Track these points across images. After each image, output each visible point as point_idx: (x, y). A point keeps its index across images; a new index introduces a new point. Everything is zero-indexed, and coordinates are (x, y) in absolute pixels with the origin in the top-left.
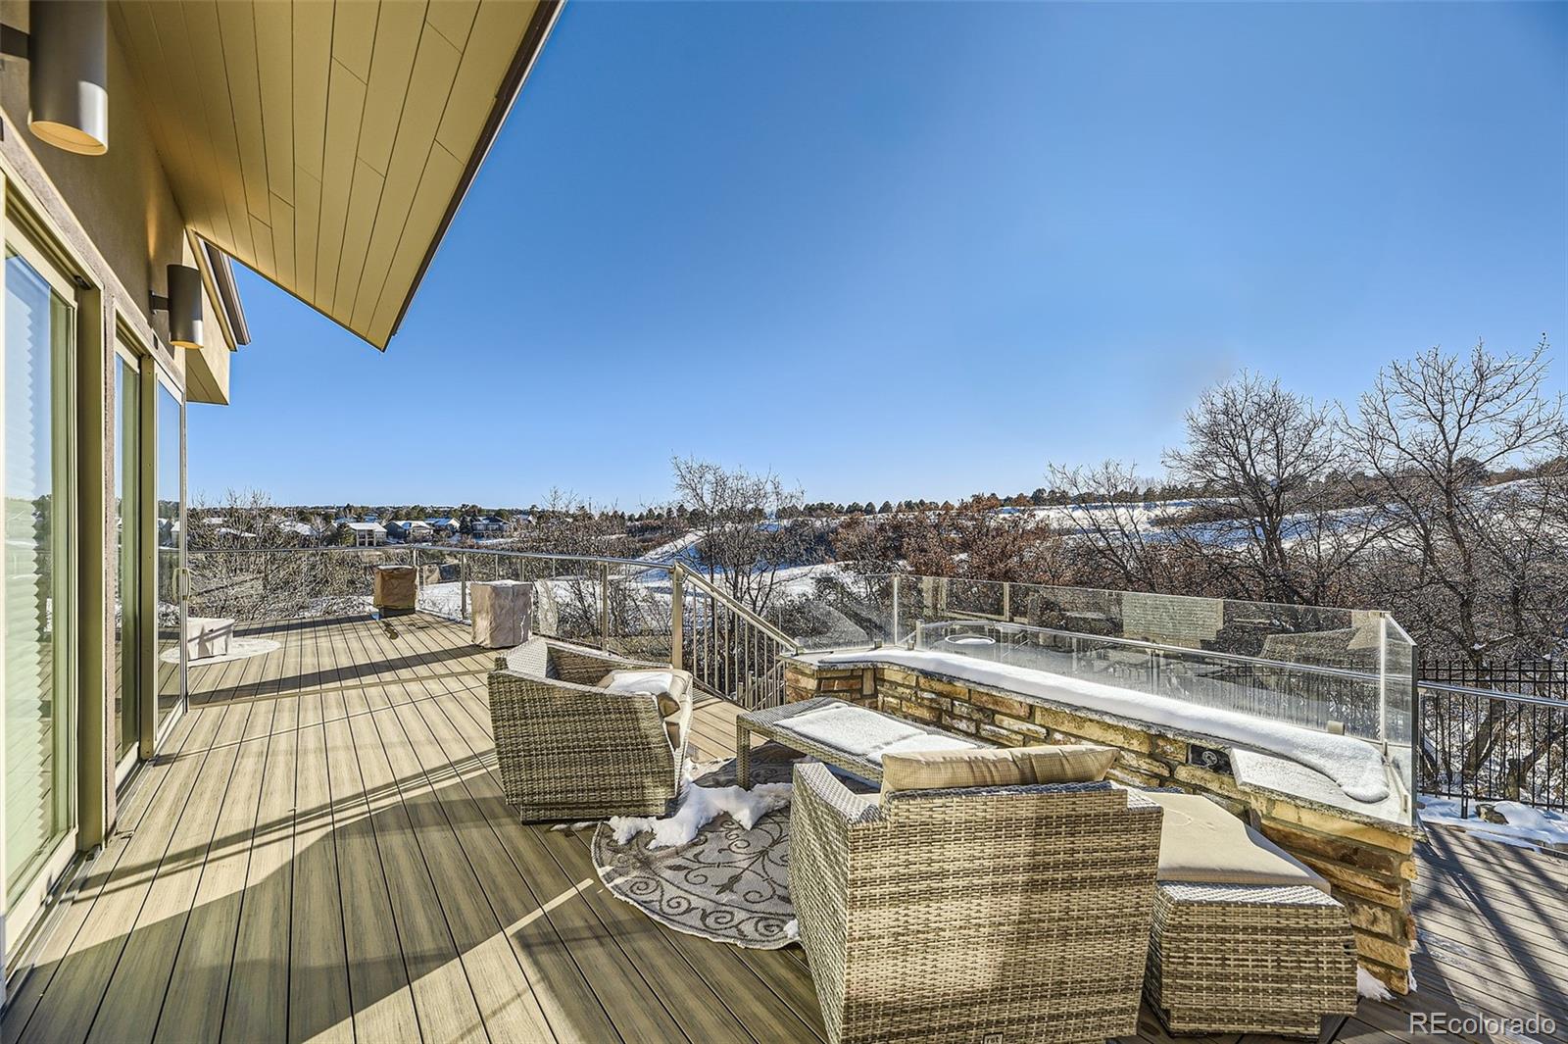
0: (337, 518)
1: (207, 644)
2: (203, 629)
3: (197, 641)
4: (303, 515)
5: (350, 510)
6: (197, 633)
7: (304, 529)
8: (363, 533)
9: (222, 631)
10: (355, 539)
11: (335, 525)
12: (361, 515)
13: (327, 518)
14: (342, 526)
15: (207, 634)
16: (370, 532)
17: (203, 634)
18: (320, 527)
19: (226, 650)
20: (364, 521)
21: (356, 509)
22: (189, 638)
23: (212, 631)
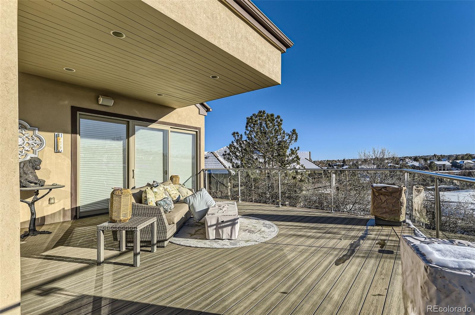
0: (430, 160)
1: (220, 230)
2: (218, 220)
3: (215, 227)
4: (416, 159)
5: (435, 157)
6: (214, 222)
7: (416, 164)
8: (441, 166)
9: (228, 223)
10: (437, 168)
11: (429, 162)
12: (440, 158)
13: (425, 159)
14: (431, 163)
15: (220, 224)
16: (444, 165)
17: (217, 224)
18: (423, 163)
19: (231, 237)
20: (441, 161)
21: (438, 156)
22: (209, 224)
23: (223, 222)
